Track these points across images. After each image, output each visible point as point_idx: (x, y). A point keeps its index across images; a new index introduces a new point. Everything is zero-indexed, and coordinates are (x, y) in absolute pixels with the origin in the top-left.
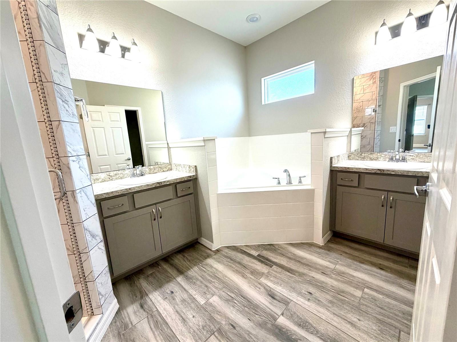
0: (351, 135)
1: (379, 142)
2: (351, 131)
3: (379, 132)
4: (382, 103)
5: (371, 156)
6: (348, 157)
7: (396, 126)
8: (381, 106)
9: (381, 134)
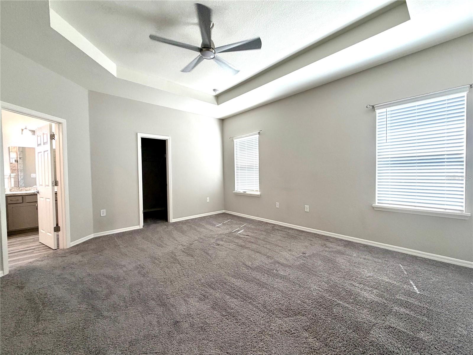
0: (11, 178)
1: (23, 184)
2: (10, 175)
3: (22, 177)
4: (23, 156)
5: (26, 189)
6: (10, 190)
7: (36, 173)
8: (22, 159)
9: (24, 179)
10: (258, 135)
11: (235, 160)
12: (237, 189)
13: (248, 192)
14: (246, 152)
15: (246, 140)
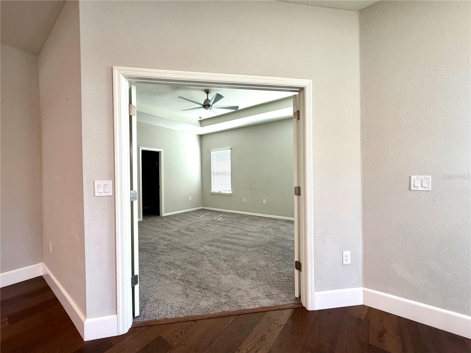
10: (230, 150)
11: (212, 168)
12: (213, 190)
13: (222, 192)
14: (221, 162)
15: (221, 153)
